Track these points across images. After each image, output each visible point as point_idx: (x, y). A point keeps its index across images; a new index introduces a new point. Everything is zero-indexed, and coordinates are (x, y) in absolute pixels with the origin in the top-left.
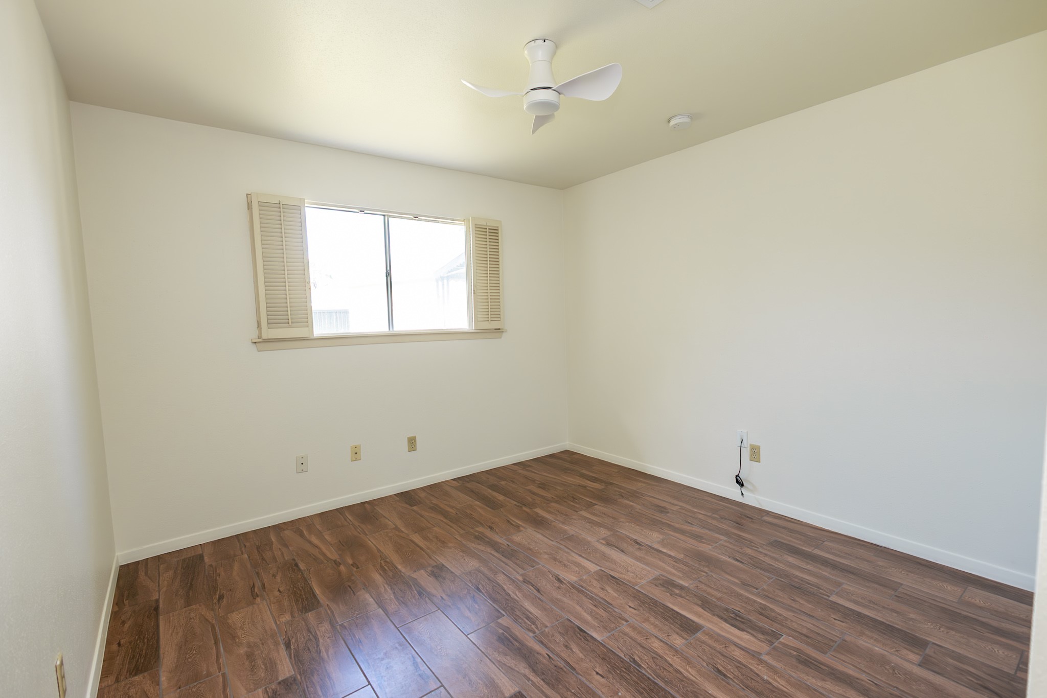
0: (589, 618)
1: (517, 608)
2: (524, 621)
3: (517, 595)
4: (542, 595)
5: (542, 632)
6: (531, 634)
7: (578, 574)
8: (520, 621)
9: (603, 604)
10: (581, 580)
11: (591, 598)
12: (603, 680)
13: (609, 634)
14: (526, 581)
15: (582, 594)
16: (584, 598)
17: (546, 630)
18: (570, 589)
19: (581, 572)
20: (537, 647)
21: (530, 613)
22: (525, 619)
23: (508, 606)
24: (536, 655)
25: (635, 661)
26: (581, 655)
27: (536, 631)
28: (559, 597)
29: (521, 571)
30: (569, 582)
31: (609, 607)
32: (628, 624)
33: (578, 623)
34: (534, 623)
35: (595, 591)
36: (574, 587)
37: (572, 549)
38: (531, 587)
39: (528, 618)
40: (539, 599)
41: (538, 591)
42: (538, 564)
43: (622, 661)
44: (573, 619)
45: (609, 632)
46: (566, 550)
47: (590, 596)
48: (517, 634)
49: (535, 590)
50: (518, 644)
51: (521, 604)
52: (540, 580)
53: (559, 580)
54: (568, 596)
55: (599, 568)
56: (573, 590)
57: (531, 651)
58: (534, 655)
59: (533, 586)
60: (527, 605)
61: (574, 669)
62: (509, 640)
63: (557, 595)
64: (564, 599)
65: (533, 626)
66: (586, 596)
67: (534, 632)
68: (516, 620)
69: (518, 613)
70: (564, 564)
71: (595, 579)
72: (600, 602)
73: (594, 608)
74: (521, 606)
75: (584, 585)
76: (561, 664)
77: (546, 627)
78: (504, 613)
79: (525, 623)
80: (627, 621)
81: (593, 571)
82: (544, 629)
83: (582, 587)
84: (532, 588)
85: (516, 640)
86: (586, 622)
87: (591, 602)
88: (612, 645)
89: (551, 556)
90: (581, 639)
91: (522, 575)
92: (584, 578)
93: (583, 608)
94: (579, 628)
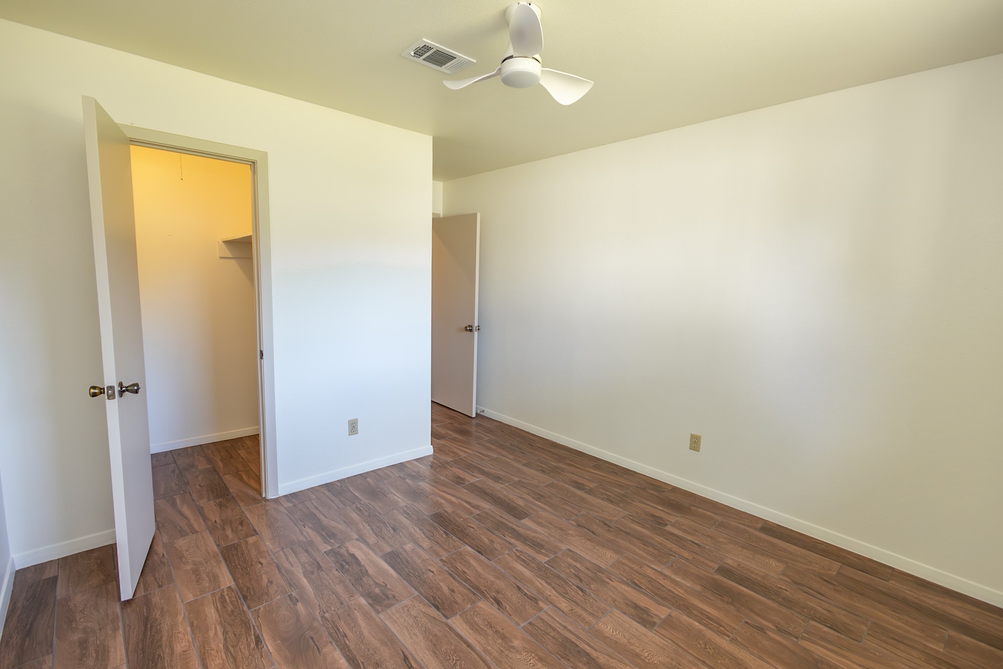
0: (472, 562)
1: (536, 570)
2: (527, 559)
3: (539, 583)
4: (515, 584)
5: (510, 550)
6: (518, 548)
7: (476, 611)
8: (530, 559)
9: (456, 575)
10: (474, 602)
11: (467, 580)
12: (470, 525)
13: (459, 550)
14: (534, 600)
15: (475, 584)
16: (473, 580)
17: (507, 552)
18: (486, 591)
19: (472, 613)
20: (513, 541)
21: (523, 565)
22: (526, 560)
23: (544, 572)
24: (513, 537)
25: (447, 534)
26: (482, 537)
27: (515, 551)
28: (497, 581)
29: (542, 615)
30: (487, 599)
31: (452, 571)
32: (441, 557)
33: (482, 558)
34: (518, 557)
35: (461, 589)
36: (482, 593)
37: (478, 659)
38: (528, 593)
39: (524, 561)
40: (517, 579)
41: (519, 588)
42: (524, 628)
43: (455, 535)
44: (486, 560)
45: (458, 551)
46: (488, 658)
47: (468, 582)
48: (530, 549)
49: (523, 588)
50: (528, 543)
51: (533, 574)
52: (518, 602)
53: (498, 602)
54: (489, 582)
55: (449, 621)
56: (483, 589)
57: (517, 539)
58: (514, 536)
59: (526, 594)
60: (527, 573)
61: (488, 530)
62: (535, 545)
63: (500, 584)
64: (492, 579)
65: (519, 555)
66: (472, 582)
67: (517, 550)
68: (534, 559)
69: (534, 565)
70: (491, 628)
71: (457, 603)
72: (459, 577)
73: (466, 570)
74: (532, 572)
75: (471, 595)
76: (495, 532)
77: (508, 554)
78: (546, 566)
79: (525, 557)
80: (441, 560)
81: (458, 616)
82: (509, 552)
83: (474, 594)
84: (526, 591)
85: (529, 545)
86: (475, 558)
87: (468, 577)
88: (458, 543)
89: (510, 644)
90: (481, 546)
91: (541, 609)
92: (469, 606)
93: (476, 570)
94: (482, 554)
